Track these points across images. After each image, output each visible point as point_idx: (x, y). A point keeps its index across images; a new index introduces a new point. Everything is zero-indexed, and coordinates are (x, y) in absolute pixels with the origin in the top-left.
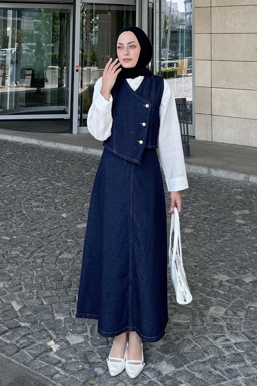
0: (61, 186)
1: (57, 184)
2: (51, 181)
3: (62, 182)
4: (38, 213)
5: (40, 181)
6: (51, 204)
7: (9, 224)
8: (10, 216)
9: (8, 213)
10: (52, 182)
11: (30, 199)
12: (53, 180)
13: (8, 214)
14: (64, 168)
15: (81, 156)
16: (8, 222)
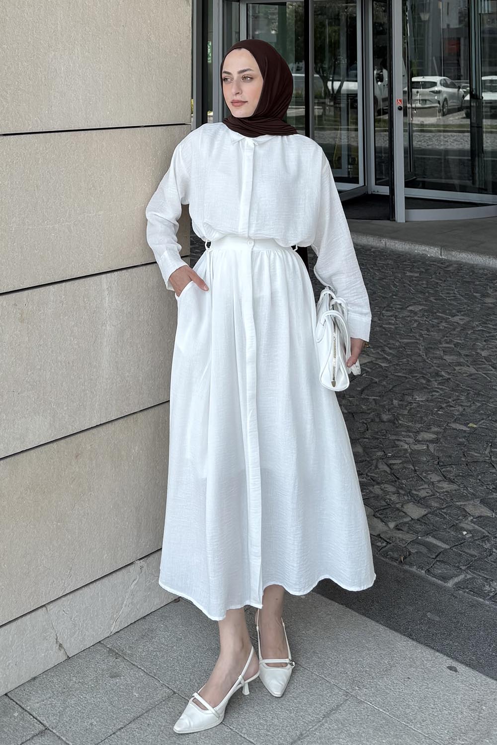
0: (463, 323)
1: (452, 319)
2: (436, 313)
3: (458, 315)
4: (472, 377)
5: (416, 313)
6: (481, 360)
7: (440, 398)
8: (424, 382)
9: (415, 375)
10: (438, 314)
11: (431, 348)
12: (438, 312)
13: (417, 376)
14: (434, 287)
15: (442, 263)
16: (434, 393)
